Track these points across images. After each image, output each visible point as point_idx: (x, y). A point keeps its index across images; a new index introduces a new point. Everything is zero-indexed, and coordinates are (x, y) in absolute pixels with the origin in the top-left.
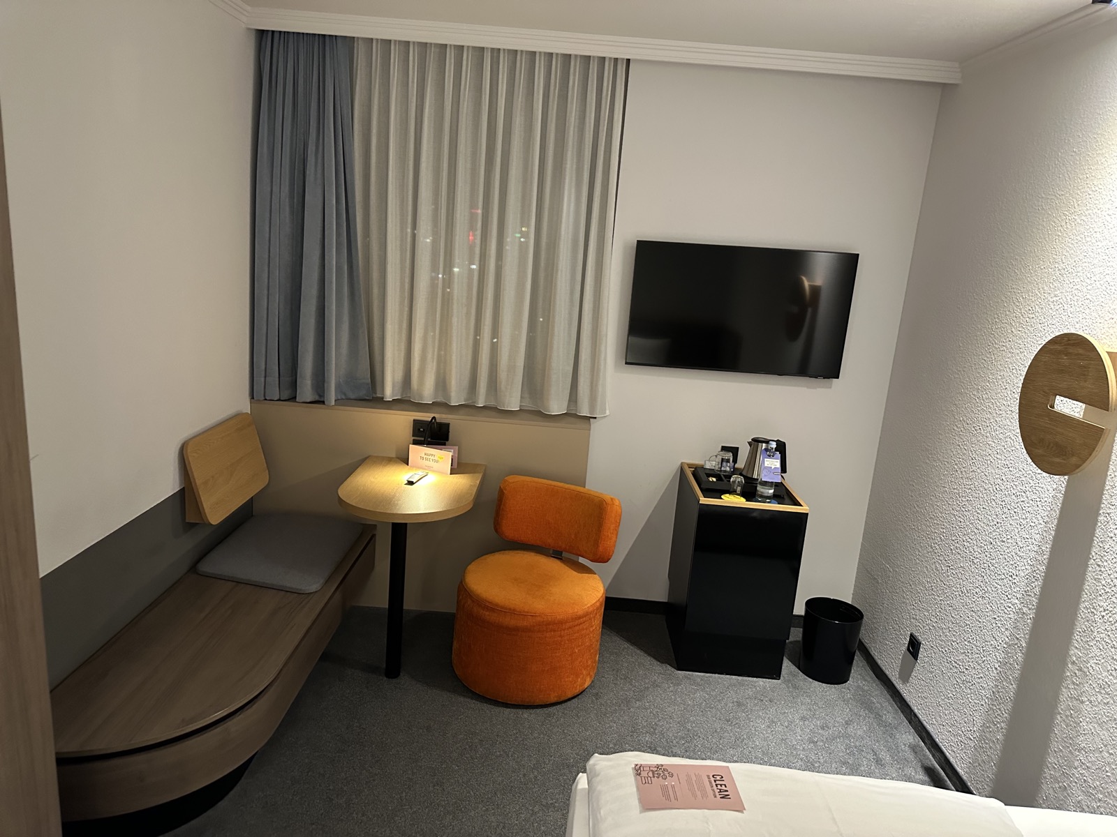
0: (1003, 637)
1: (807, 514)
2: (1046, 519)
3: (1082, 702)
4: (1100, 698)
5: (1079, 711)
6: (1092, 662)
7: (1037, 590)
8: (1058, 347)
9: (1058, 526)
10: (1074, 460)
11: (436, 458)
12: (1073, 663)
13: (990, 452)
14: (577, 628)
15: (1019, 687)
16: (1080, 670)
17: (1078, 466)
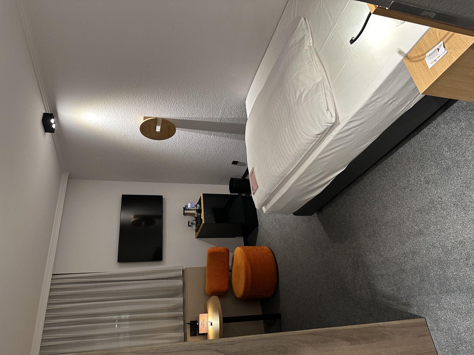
0: (222, 139)
1: (203, 194)
2: (189, 132)
3: (228, 118)
4: (225, 114)
5: (231, 119)
6: (218, 117)
7: (207, 132)
8: (144, 132)
9: (190, 129)
10: (171, 125)
11: (203, 321)
12: (220, 121)
13: (176, 148)
14: (248, 250)
15: (232, 133)
16: (221, 119)
17: (172, 124)
